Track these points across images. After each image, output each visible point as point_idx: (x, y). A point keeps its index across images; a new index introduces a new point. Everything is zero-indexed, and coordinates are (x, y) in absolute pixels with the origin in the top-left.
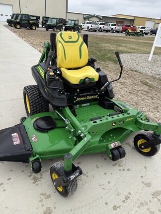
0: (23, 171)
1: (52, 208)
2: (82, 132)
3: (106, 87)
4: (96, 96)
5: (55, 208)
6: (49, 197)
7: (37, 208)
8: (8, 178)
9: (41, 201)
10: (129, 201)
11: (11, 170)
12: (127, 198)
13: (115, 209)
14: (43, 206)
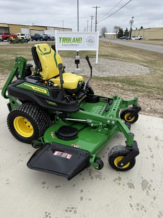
0: (83, 179)
1: (130, 182)
2: (111, 121)
3: (87, 87)
4: (85, 96)
5: (131, 180)
6: (120, 179)
7: (124, 189)
8: (80, 191)
9: (119, 184)
10: (152, 150)
11: (74, 185)
12: (150, 149)
13: (153, 158)
14: (124, 185)
